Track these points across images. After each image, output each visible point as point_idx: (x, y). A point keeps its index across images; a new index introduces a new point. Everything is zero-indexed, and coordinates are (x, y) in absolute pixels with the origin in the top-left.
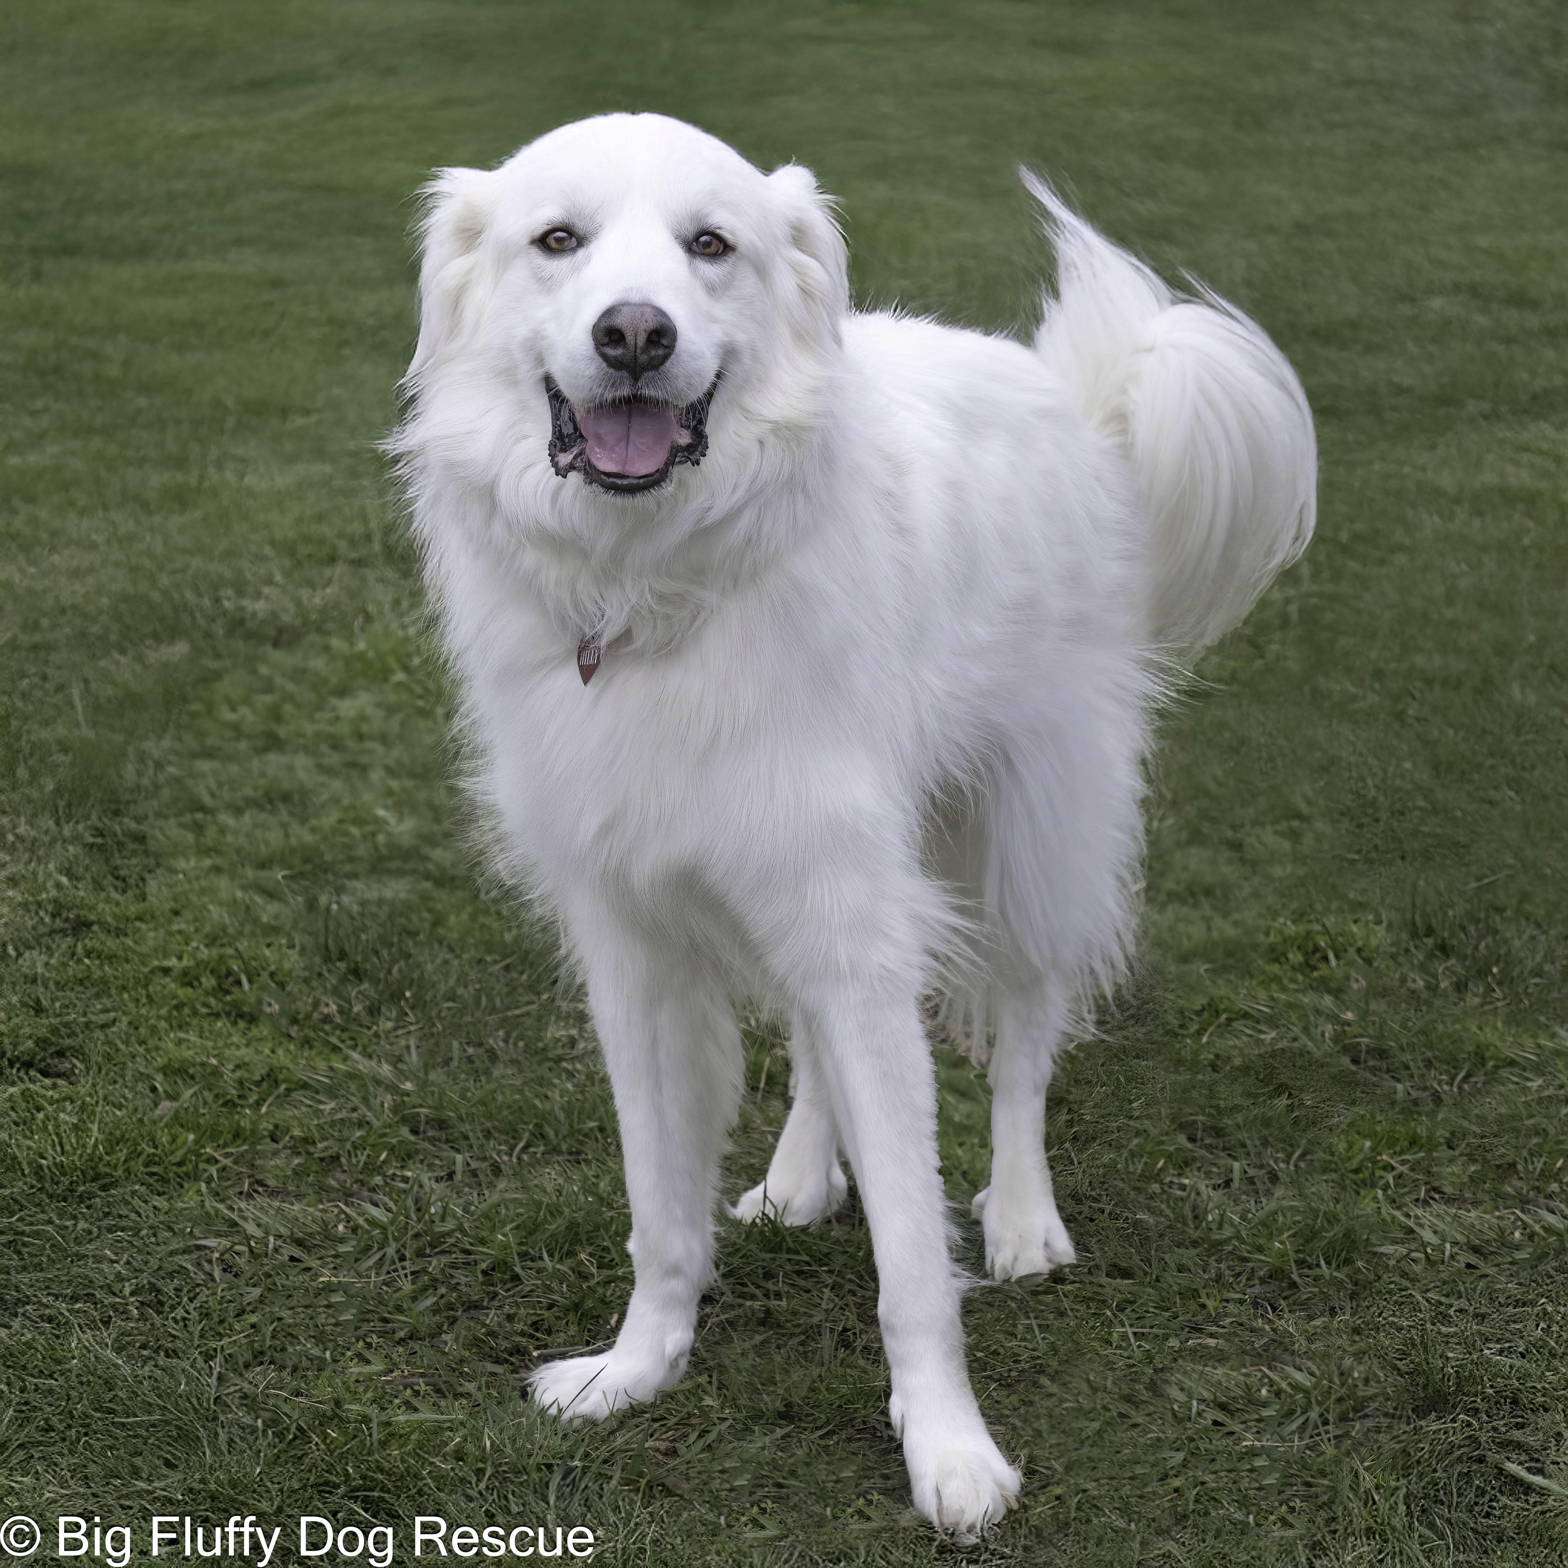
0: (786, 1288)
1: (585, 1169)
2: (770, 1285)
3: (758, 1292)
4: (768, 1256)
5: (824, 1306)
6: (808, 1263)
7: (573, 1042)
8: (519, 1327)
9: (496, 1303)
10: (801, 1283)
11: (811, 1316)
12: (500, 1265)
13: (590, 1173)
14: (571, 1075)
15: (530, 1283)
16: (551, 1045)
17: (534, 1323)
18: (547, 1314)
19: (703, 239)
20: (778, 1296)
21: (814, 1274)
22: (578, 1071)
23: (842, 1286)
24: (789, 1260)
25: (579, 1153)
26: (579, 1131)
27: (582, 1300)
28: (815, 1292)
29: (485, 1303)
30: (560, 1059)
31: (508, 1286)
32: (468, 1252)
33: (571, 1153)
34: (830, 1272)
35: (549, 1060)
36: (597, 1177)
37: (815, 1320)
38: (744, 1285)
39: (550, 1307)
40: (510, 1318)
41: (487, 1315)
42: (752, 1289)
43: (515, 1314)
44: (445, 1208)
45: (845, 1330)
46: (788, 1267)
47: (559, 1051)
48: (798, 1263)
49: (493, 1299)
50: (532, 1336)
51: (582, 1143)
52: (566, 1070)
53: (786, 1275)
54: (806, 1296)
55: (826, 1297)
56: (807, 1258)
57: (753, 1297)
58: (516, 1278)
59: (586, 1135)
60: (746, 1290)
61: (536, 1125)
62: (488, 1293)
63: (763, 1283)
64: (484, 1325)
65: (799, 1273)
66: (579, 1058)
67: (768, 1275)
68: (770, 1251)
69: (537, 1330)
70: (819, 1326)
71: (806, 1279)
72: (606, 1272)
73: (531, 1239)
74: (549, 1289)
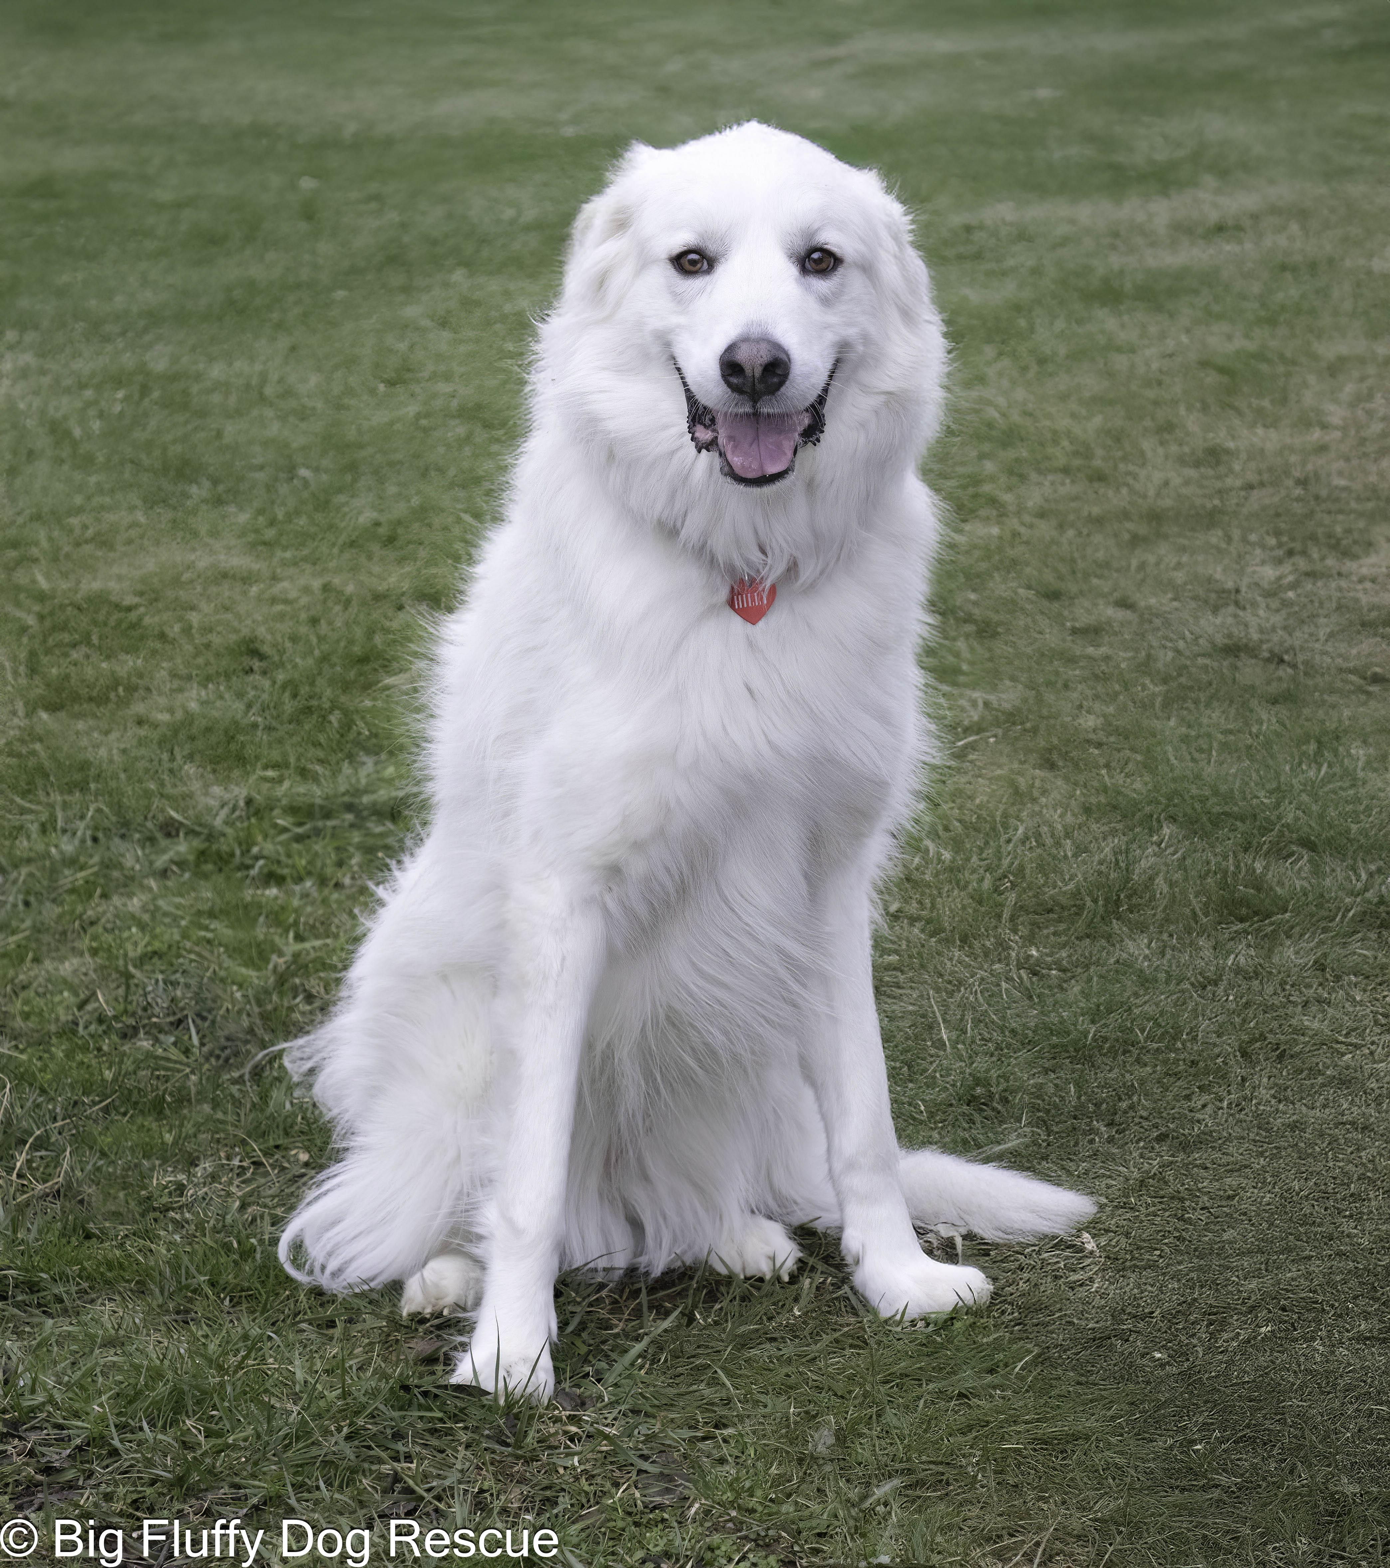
0: (418, 1449)
1: (194, 1328)
2: (400, 1447)
3: (384, 1455)
4: (396, 1414)
5: (459, 1466)
6: (441, 1420)
7: (181, 1188)
8: (118, 1506)
9: (92, 1482)
10: (435, 1442)
11: (445, 1478)
12: (97, 1440)
13: (200, 1333)
14: (179, 1225)
15: (128, 1457)
16: (156, 1194)
17: (135, 1501)
18: (149, 1491)
19: (815, 256)
20: (408, 1458)
21: (449, 1432)
22: (187, 1222)
23: (479, 1443)
24: (421, 1418)
25: (187, 1311)
26: (187, 1287)
27: (188, 1472)
28: (449, 1452)
29: (80, 1483)
30: (166, 1209)
31: (105, 1463)
32: (61, 1427)
33: (178, 1313)
34: (466, 1428)
35: (155, 1209)
36: (206, 1336)
37: (447, 1483)
38: (369, 1448)
39: (153, 1482)
40: (108, 1497)
41: (82, 1495)
42: (377, 1452)
43: (113, 1492)
44: (34, 1380)
45: (482, 1491)
46: (420, 1425)
47: (165, 1199)
48: (431, 1420)
49: (89, 1477)
50: (130, 1516)
51: (191, 1300)
52: (174, 1221)
53: (416, 1435)
54: (439, 1456)
55: (460, 1456)
56: (440, 1415)
57: (381, 1461)
58: (114, 1453)
59: (194, 1291)
60: (372, 1453)
61: (137, 1282)
62: (84, 1471)
63: (393, 1446)
64: (77, 1506)
65: (433, 1431)
66: (189, 1207)
67: (398, 1436)
68: (401, 1409)
69: (137, 1509)
70: (451, 1488)
71: (440, 1437)
72: (213, 1441)
73: (130, 1410)
74: (149, 1463)
